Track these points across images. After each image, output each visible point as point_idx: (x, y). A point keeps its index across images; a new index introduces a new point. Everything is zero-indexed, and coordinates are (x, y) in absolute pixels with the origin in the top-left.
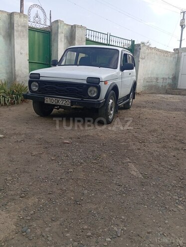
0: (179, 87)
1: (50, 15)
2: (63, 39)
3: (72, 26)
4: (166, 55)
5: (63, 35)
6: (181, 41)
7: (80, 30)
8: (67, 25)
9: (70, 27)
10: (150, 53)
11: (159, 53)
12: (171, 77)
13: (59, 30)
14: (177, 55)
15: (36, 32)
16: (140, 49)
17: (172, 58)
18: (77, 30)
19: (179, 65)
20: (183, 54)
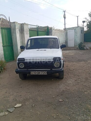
0: (68, 46)
1: (9, 19)
2: (18, 32)
3: (21, 24)
4: (61, 32)
5: (18, 29)
6: (65, 24)
7: (26, 26)
8: (19, 24)
9: (20, 24)
10: (56, 32)
11: (59, 32)
12: (65, 42)
13: (16, 27)
14: (66, 31)
15: (3, 29)
16: (52, 31)
17: (64, 33)
18: (24, 26)
19: (67, 36)
20: (68, 31)
